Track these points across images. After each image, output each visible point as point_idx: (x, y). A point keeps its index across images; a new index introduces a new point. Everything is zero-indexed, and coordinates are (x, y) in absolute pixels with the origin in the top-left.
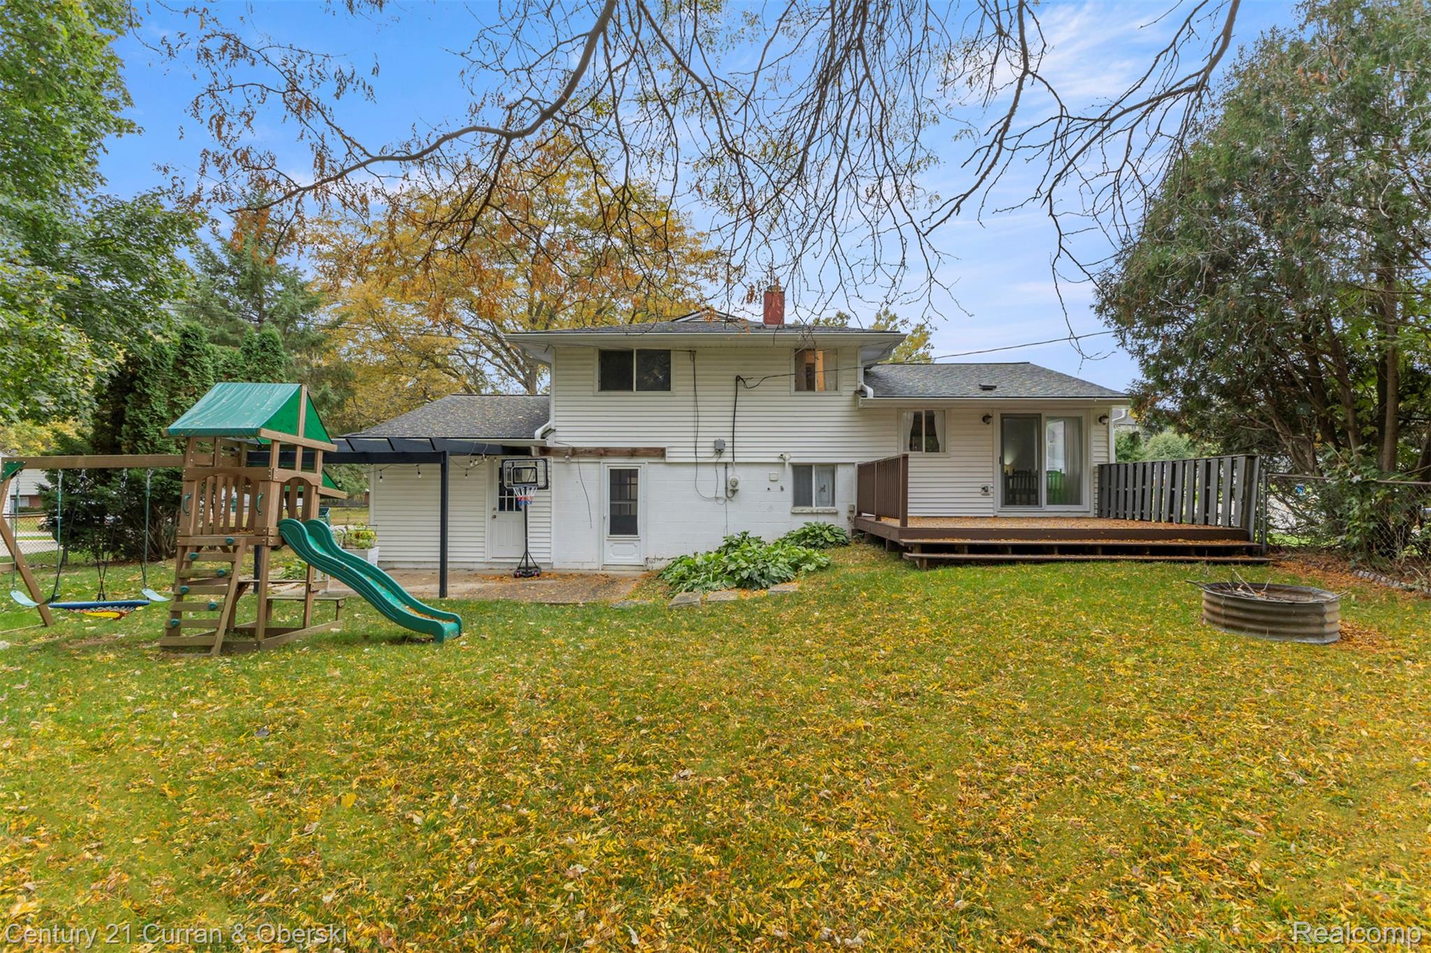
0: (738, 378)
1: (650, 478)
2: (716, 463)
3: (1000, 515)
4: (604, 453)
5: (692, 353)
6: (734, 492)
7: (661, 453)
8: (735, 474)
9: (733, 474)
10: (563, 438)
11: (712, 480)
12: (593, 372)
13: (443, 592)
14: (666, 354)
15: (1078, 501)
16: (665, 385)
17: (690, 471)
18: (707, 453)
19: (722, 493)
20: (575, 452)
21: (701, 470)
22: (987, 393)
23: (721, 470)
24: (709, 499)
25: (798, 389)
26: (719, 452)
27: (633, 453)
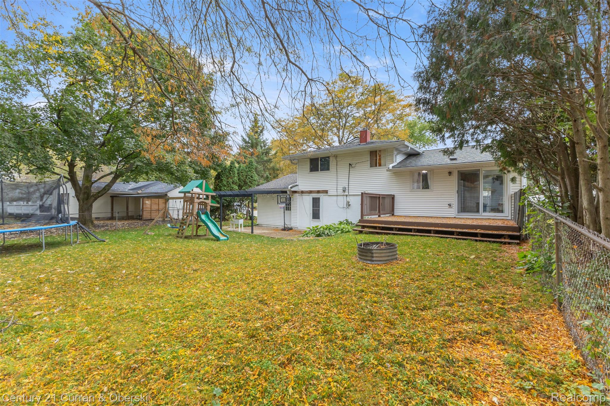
0: (350, 164)
1: (324, 200)
2: (343, 195)
3: (457, 216)
4: (311, 192)
5: (336, 156)
6: (349, 205)
7: (326, 192)
8: (350, 199)
9: (349, 199)
10: (301, 188)
11: (342, 201)
12: (308, 166)
13: (252, 232)
14: (329, 157)
15: (502, 211)
16: (328, 169)
17: (335, 198)
18: (340, 192)
19: (345, 206)
20: (302, 192)
21: (339, 197)
22: (454, 162)
23: (345, 197)
24: (341, 208)
25: (371, 166)
26: (344, 191)
27: (318, 192)
